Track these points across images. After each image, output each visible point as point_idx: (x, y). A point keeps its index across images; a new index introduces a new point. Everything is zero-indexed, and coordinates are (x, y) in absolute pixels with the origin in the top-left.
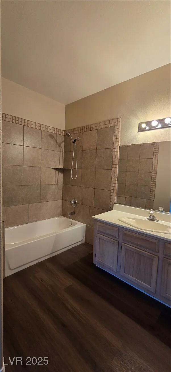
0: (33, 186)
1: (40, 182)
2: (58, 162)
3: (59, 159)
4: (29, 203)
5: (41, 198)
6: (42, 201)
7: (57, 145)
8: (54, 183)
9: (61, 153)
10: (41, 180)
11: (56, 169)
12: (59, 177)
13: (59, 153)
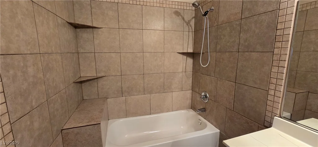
0: (155, 75)
1: (163, 70)
2: (186, 45)
3: (187, 40)
4: (151, 93)
5: (165, 88)
6: (166, 91)
7: (185, 24)
8: (180, 70)
9: (191, 34)
10: (165, 67)
11: (183, 54)
12: (187, 63)
13: (187, 33)
